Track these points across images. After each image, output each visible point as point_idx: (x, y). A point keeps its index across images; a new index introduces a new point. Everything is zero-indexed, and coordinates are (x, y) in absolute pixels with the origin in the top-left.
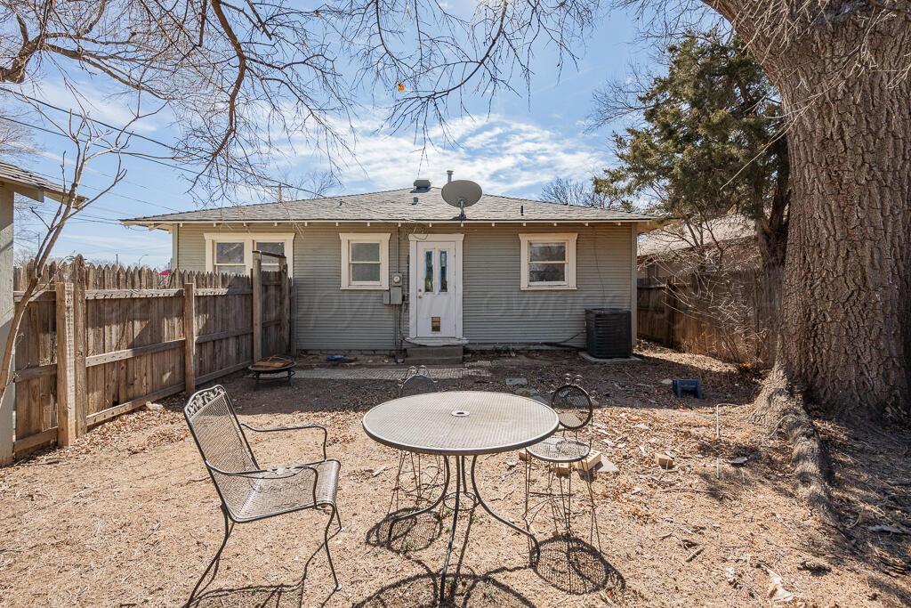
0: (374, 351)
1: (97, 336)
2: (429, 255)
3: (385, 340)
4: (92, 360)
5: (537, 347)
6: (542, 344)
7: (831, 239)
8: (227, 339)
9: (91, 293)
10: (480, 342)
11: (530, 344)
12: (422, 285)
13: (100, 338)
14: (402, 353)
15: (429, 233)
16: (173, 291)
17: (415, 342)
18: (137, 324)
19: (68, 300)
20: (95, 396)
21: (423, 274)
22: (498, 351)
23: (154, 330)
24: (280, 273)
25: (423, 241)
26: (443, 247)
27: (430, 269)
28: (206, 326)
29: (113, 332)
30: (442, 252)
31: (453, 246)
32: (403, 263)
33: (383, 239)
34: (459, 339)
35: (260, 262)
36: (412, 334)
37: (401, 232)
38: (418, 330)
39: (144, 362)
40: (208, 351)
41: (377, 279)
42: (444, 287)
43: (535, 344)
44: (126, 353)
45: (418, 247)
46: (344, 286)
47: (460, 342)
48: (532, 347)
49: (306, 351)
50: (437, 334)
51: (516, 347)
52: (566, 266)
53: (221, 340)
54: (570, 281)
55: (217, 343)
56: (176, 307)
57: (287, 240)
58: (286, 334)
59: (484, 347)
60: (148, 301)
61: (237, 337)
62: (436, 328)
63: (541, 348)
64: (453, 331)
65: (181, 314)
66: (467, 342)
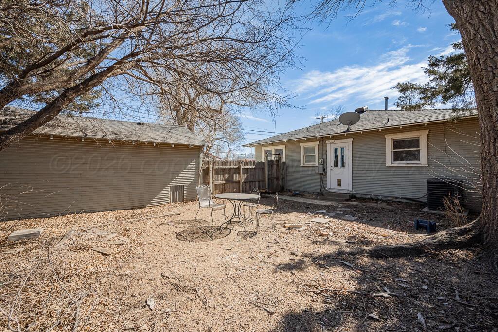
0: (314, 193)
1: (217, 177)
2: (336, 150)
3: (316, 188)
4: (216, 182)
5: (398, 200)
6: (402, 198)
7: (486, 130)
8: (255, 182)
9: (216, 167)
10: (362, 193)
11: (393, 198)
12: (332, 164)
13: (218, 177)
14: (322, 194)
15: (335, 139)
16: (237, 167)
17: (330, 190)
18: (227, 175)
19: (211, 169)
20: (217, 191)
21: (333, 159)
22: (373, 199)
23: (232, 177)
24: (278, 160)
25: (333, 143)
26: (342, 145)
27: (336, 157)
28: (247, 177)
29: (221, 177)
30: (342, 148)
31: (347, 145)
32: (324, 154)
33: (315, 144)
34: (351, 191)
35: (267, 157)
36: (328, 187)
37: (323, 140)
38: (331, 184)
39: (229, 185)
40: (248, 185)
41: (314, 162)
42: (343, 166)
43: (397, 198)
44: (224, 182)
45: (330, 146)
46: (302, 165)
47: (351, 192)
48: (394, 200)
49: (289, 190)
50: (340, 188)
51: (384, 199)
52: (420, 151)
53: (253, 182)
54: (423, 160)
55: (251, 183)
56: (237, 171)
57: (283, 147)
58: (280, 182)
59: (365, 196)
60: (230, 169)
61: (259, 182)
62: (339, 184)
63: (402, 201)
64: (347, 186)
65: (239, 173)
66: (355, 193)
